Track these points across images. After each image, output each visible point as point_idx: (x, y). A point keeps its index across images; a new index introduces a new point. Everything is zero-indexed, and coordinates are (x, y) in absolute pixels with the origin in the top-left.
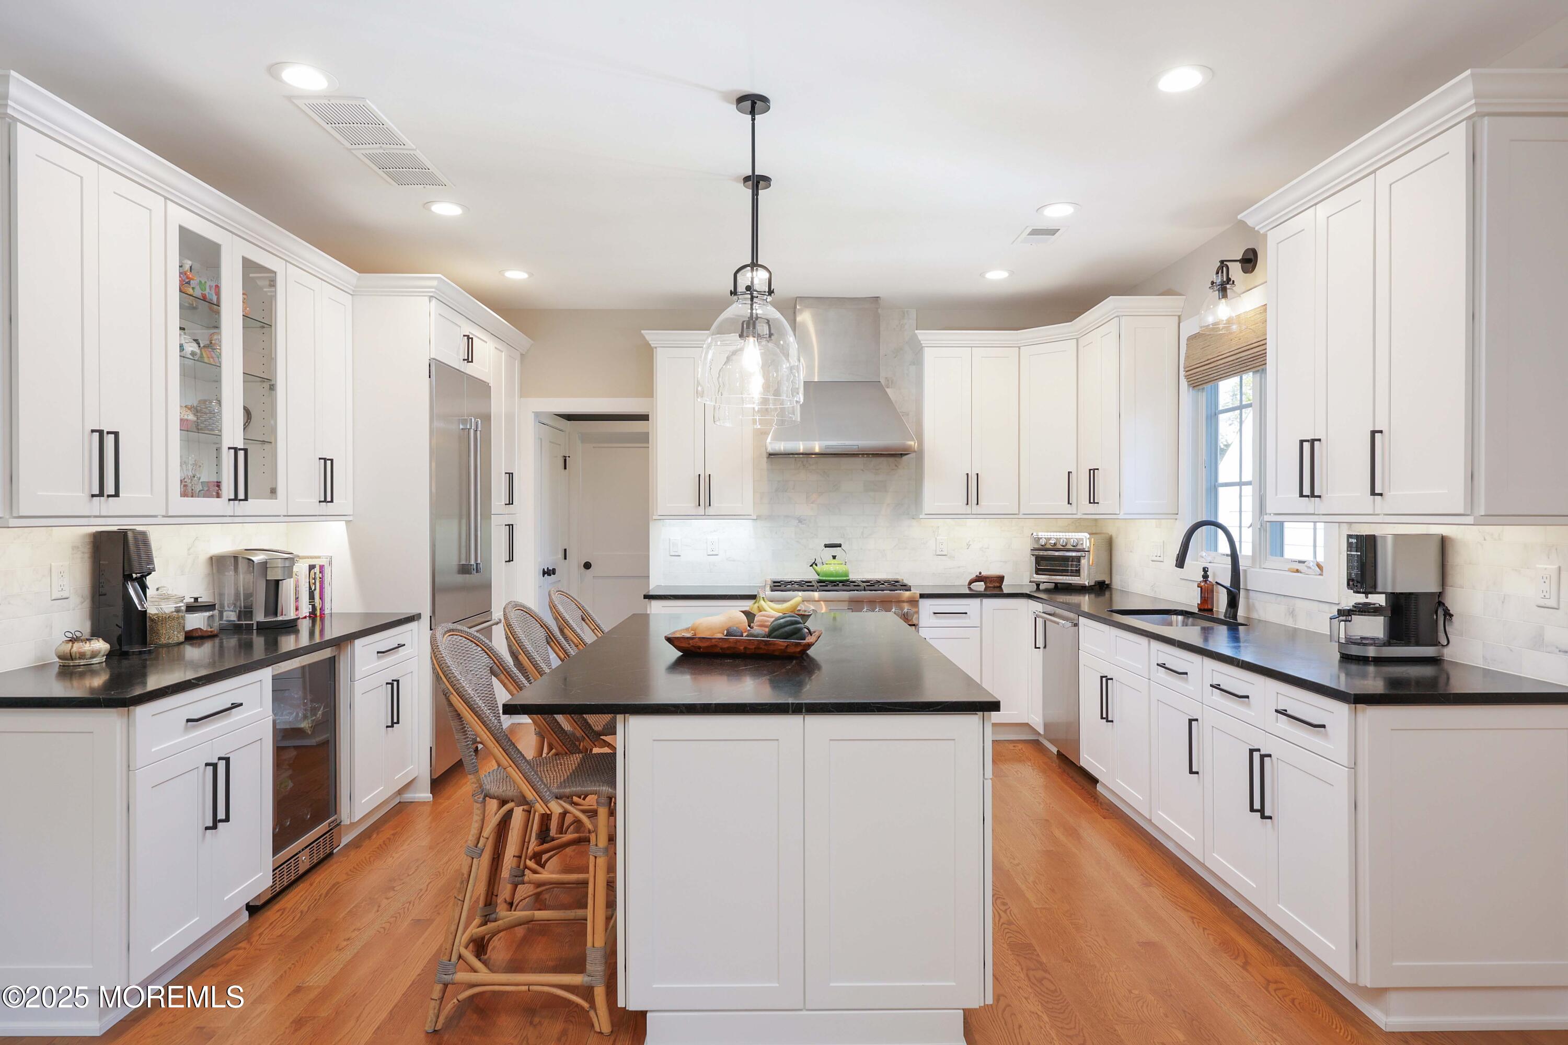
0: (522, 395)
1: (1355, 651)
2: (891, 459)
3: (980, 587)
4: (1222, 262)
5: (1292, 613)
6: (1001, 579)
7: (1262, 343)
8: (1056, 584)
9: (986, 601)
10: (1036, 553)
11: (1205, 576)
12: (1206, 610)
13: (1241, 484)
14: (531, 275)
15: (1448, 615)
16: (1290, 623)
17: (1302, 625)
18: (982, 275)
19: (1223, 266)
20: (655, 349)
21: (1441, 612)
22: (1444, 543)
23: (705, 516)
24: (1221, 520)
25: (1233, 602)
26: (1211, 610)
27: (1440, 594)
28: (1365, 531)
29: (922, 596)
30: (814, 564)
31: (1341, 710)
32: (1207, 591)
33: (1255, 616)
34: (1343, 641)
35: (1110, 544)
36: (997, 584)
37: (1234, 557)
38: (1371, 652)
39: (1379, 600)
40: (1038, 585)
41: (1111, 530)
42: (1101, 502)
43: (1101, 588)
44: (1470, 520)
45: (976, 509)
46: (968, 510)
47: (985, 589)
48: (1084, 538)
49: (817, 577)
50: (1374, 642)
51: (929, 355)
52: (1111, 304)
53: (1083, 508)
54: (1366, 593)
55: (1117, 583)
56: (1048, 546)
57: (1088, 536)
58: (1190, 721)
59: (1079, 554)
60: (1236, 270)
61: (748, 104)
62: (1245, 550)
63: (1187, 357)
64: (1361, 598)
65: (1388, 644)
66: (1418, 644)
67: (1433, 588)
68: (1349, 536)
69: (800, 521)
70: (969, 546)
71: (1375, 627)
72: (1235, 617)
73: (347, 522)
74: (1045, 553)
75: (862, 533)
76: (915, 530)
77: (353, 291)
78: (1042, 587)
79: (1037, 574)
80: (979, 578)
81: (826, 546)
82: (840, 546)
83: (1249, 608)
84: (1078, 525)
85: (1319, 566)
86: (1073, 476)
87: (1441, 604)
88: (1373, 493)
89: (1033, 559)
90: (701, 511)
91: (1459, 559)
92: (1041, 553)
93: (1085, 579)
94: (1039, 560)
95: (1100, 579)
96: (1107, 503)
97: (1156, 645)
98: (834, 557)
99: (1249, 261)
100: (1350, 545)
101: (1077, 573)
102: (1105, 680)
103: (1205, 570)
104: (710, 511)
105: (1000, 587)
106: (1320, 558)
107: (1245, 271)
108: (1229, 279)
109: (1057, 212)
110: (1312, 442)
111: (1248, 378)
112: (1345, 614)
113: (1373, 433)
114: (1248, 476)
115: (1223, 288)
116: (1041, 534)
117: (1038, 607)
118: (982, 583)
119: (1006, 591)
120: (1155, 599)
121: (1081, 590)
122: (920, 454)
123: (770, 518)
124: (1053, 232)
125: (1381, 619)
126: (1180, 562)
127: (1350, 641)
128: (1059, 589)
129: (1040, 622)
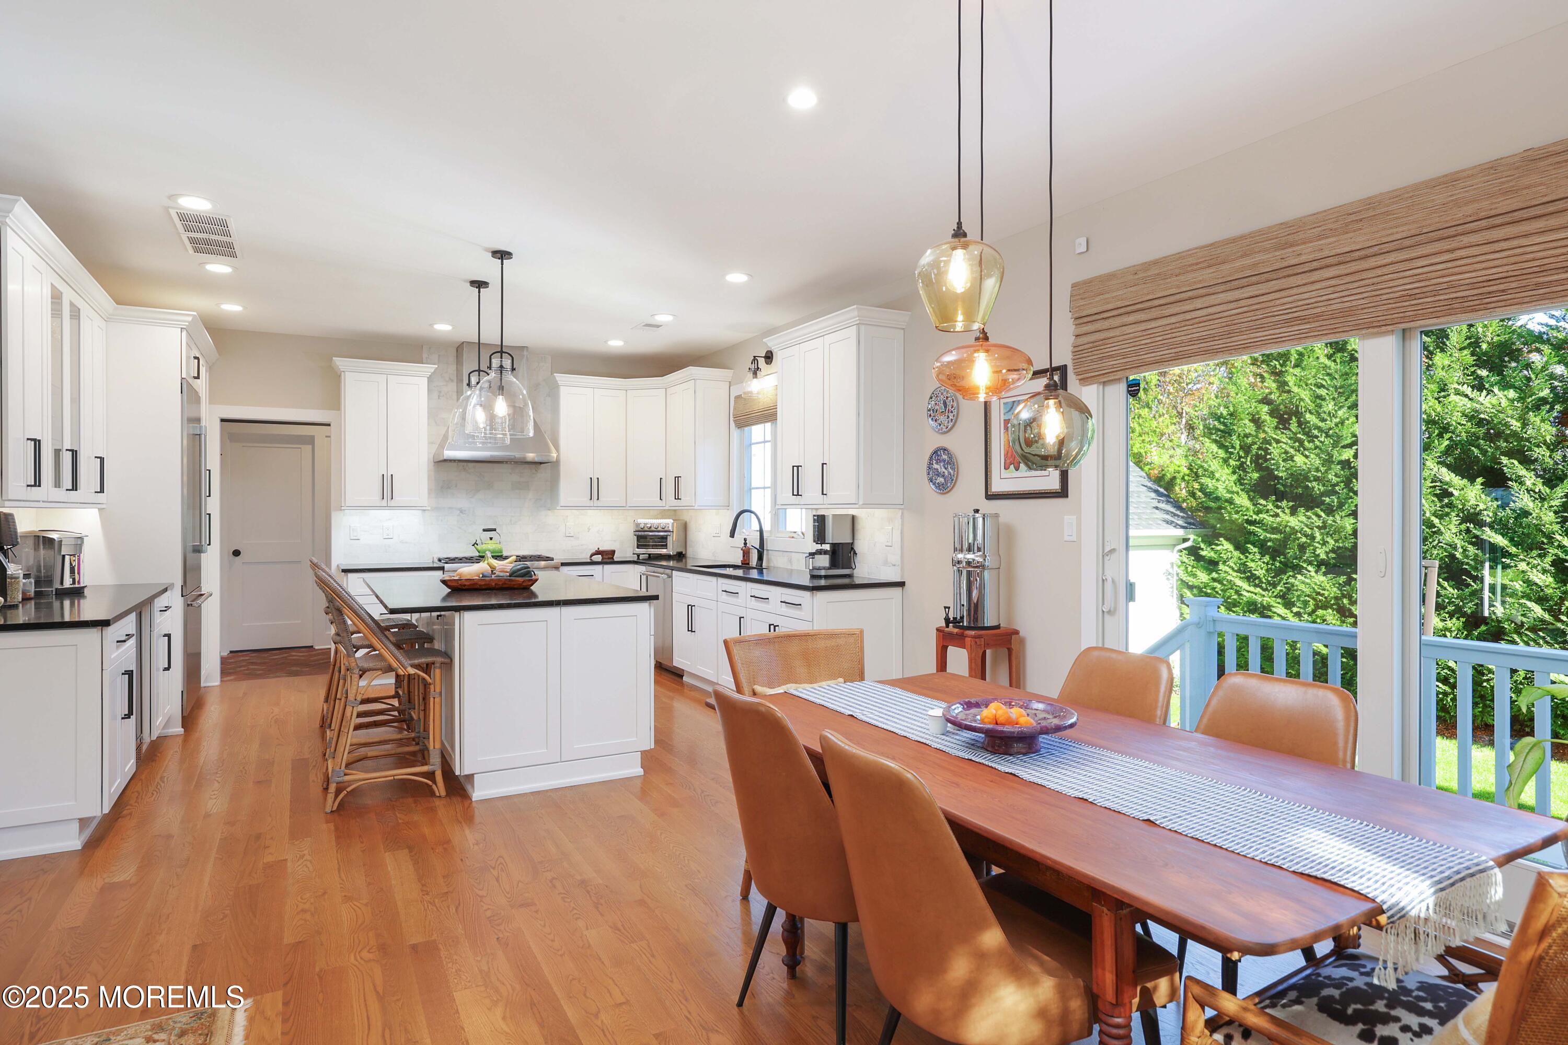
0: (209, 404)
1: (816, 573)
2: (534, 466)
3: (598, 558)
4: (755, 357)
5: (790, 561)
6: (613, 552)
7: (775, 407)
8: (649, 554)
9: (606, 567)
10: (637, 533)
11: (745, 544)
12: (745, 565)
13: (764, 488)
14: (245, 308)
15: (855, 553)
16: (789, 567)
17: (795, 567)
18: (606, 342)
19: (755, 359)
20: (343, 373)
21: (852, 553)
22: (853, 518)
23: (388, 507)
24: (753, 509)
25: (760, 558)
26: (748, 564)
27: (852, 544)
28: (820, 513)
29: (563, 564)
30: (475, 544)
31: (807, 594)
32: (746, 553)
33: (772, 565)
34: (811, 568)
35: (685, 527)
36: (611, 556)
37: (761, 532)
38: (823, 573)
39: (827, 547)
40: (638, 556)
41: (686, 517)
42: (682, 498)
43: (680, 556)
44: (857, 506)
45: (596, 503)
46: (591, 503)
47: (603, 559)
48: (668, 522)
49: (477, 554)
50: (824, 568)
51: (564, 392)
52: (692, 371)
53: (670, 501)
54: (821, 544)
55: (689, 553)
56: (646, 529)
57: (672, 521)
58: (740, 618)
59: (666, 534)
60: (762, 361)
61: (499, 255)
62: (767, 527)
63: (735, 409)
64: (819, 547)
65: (830, 568)
66: (843, 568)
67: (850, 541)
68: (814, 516)
69: (461, 512)
70: (589, 529)
71: (824, 561)
72: (761, 566)
73: (99, 509)
74: (643, 533)
75: (511, 521)
76: (551, 518)
77: (108, 318)
78: (641, 557)
79: (638, 548)
80: (598, 552)
81: (484, 530)
82: (495, 530)
83: (768, 561)
84: (664, 514)
85: (803, 533)
86: (663, 481)
87: (852, 548)
88: (823, 494)
89: (636, 537)
90: (384, 503)
91: (860, 525)
92: (640, 533)
93: (670, 550)
94: (639, 538)
95: (679, 550)
96: (686, 499)
97: (721, 580)
98: (491, 539)
99: (769, 357)
100: (814, 520)
101: (665, 546)
102: (690, 607)
103: (745, 540)
104: (392, 503)
105: (613, 558)
106: (804, 530)
107: (767, 363)
108: (758, 368)
109: (661, 318)
110: (798, 467)
111: (768, 425)
112: (812, 555)
113: (823, 464)
114: (768, 484)
115: (755, 372)
116: (640, 521)
117: (642, 569)
118: (600, 556)
119: (616, 560)
120: (715, 561)
121: (668, 557)
122: (555, 464)
123: (436, 509)
124: (658, 326)
125: (827, 556)
126: (732, 535)
127: (814, 568)
128: (651, 557)
129: (644, 578)
